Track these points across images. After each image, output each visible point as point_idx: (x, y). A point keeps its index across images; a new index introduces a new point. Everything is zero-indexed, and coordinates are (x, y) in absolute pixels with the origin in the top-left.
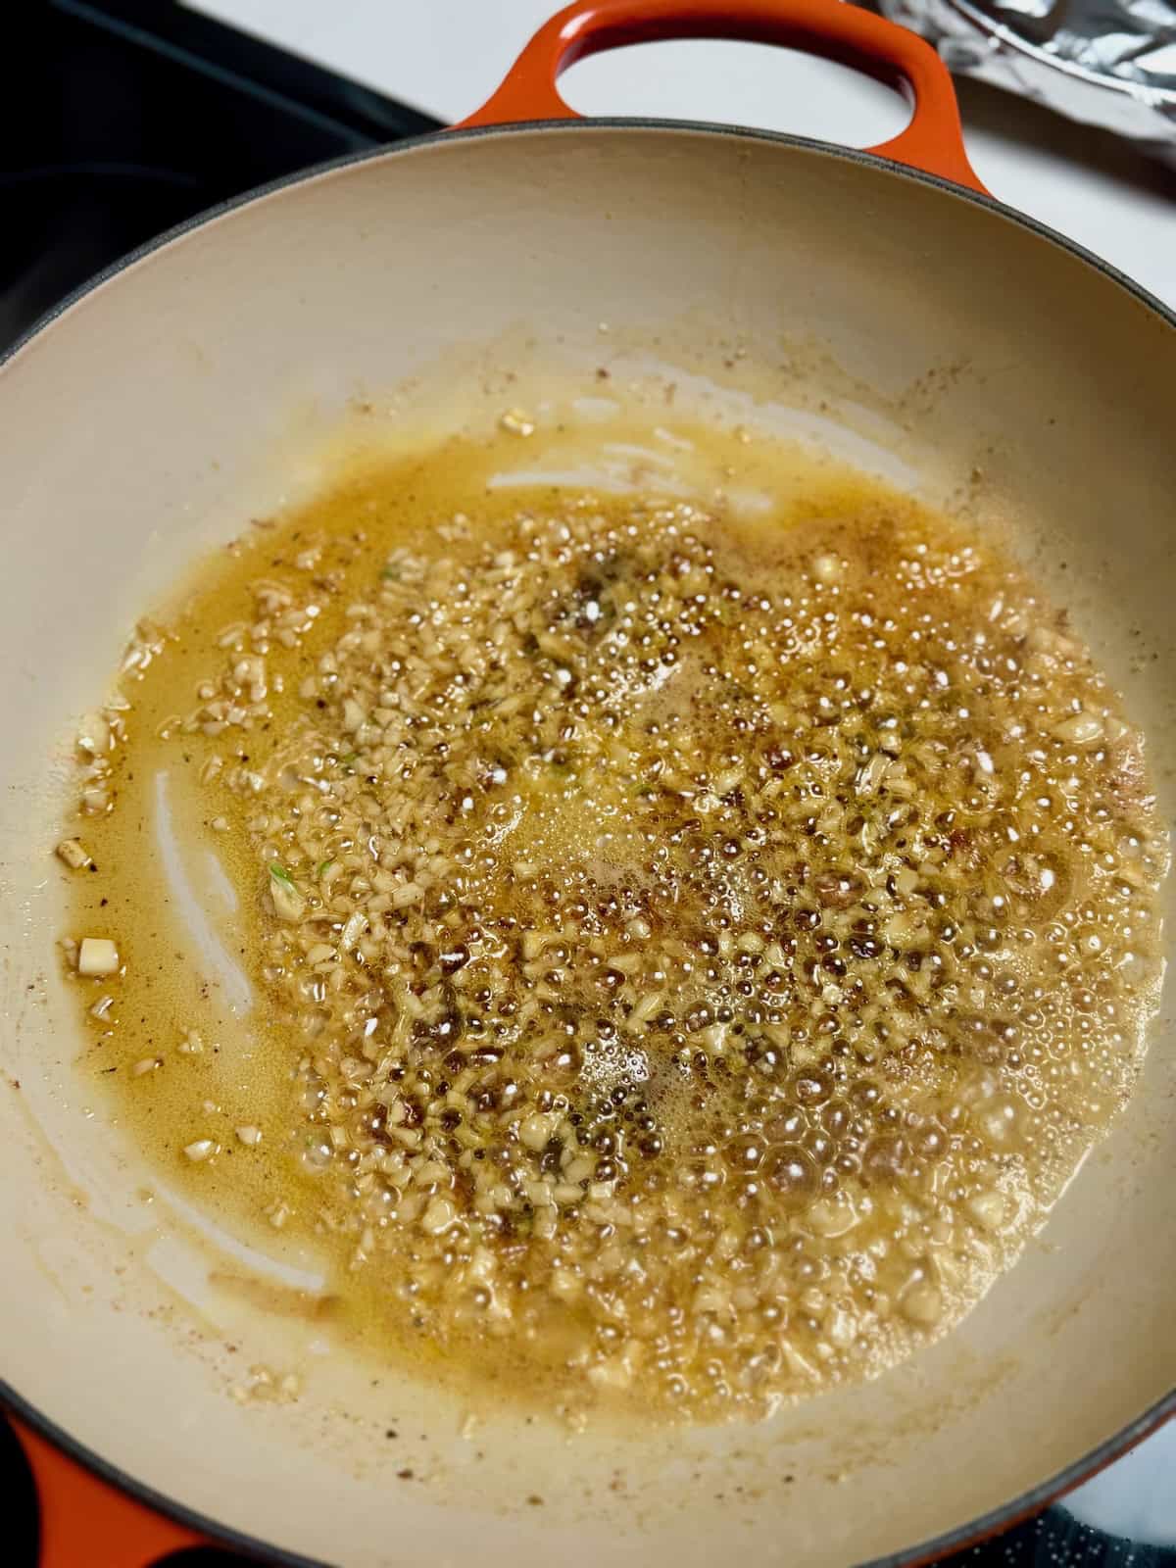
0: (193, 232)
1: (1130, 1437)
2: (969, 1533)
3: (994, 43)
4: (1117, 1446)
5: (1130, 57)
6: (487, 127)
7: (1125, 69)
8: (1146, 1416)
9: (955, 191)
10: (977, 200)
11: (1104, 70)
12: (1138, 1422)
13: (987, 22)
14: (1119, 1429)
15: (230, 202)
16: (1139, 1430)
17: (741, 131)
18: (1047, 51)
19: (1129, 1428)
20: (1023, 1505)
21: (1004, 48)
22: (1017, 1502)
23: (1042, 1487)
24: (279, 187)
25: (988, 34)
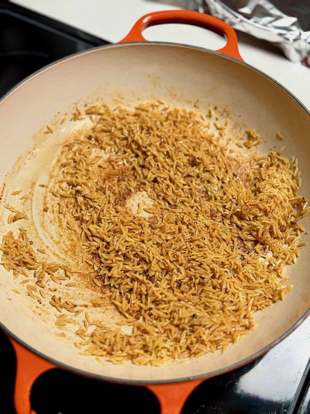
0: (54, 65)
1: (274, 343)
2: (237, 365)
3: (238, 20)
4: (272, 345)
5: (271, 22)
6: (125, 43)
7: (270, 25)
8: (278, 339)
9: (236, 60)
10: (242, 63)
11: (265, 25)
12: (276, 340)
13: (237, 15)
14: (272, 341)
15: (63, 58)
16: (277, 342)
17: (186, 45)
18: (251, 21)
19: (274, 342)
20: (250, 359)
21: (241, 21)
22: (248, 358)
23: (254, 355)
24: (75, 55)
25: (237, 17)
